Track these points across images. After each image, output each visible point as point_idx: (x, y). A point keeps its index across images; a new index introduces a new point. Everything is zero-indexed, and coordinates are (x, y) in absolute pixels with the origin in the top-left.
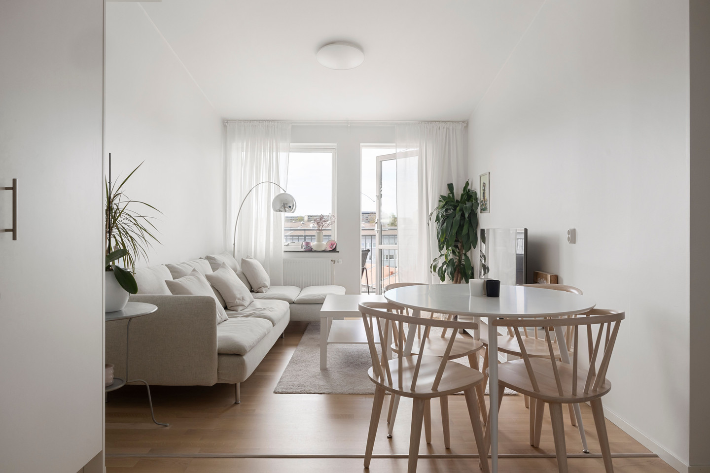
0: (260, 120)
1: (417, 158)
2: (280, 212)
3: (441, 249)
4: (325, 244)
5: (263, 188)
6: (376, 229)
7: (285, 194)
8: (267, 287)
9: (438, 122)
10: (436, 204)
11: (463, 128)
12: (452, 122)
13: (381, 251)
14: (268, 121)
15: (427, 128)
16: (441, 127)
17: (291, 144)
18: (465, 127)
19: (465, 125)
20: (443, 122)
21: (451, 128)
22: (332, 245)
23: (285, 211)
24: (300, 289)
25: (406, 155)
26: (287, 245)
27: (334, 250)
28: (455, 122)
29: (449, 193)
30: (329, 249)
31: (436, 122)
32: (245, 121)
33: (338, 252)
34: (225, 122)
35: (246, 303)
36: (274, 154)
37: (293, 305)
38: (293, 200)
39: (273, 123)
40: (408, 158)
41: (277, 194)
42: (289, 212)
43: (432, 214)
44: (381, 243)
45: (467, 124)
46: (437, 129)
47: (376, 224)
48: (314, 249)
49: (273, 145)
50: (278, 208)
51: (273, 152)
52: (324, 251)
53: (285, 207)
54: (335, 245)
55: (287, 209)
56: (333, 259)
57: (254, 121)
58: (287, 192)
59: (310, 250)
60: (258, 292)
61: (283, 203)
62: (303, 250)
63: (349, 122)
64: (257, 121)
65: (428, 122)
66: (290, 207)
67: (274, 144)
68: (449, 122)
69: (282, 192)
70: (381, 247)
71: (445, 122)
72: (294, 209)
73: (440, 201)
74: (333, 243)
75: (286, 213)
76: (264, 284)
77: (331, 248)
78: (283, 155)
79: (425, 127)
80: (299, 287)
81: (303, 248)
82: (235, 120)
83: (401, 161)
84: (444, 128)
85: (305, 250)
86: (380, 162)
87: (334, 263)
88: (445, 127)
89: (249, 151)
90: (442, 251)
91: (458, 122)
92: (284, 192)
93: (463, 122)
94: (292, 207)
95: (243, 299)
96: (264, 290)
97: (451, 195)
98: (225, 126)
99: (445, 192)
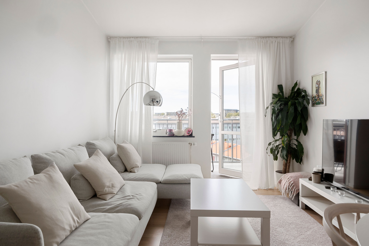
0: (135, 37)
1: (254, 66)
2: (150, 106)
3: (274, 135)
4: (183, 131)
5: (137, 87)
6: (219, 120)
7: (153, 91)
8: (138, 167)
9: (271, 37)
10: (270, 100)
11: (290, 41)
12: (282, 37)
13: (223, 135)
14: (141, 37)
15: (262, 42)
16: (273, 41)
17: (158, 55)
18: (291, 41)
19: (292, 39)
20: (275, 37)
21: (281, 42)
22: (189, 131)
23: (154, 105)
24: (165, 166)
25: (246, 64)
26: (155, 132)
27: (191, 136)
28: (284, 37)
29: (279, 92)
30: (186, 134)
31: (269, 37)
32: (124, 38)
33: (194, 137)
34: (109, 39)
35: (115, 190)
36: (146, 63)
37: (160, 185)
38: (160, 96)
39: (145, 39)
40: (247, 67)
41: (148, 91)
42: (156, 106)
43: (267, 108)
44: (223, 130)
45: (294, 39)
46: (270, 43)
47: (220, 116)
48: (176, 134)
49: (144, 55)
50: (148, 102)
51: (144, 62)
52: (183, 136)
53: (153, 102)
54: (191, 132)
55: (155, 103)
56: (191, 143)
57: (131, 37)
58: (155, 90)
59: (172, 135)
60: (131, 172)
61: (152, 99)
62: (167, 135)
63: (202, 38)
64: (133, 37)
65: (263, 37)
66: (157, 102)
67: (146, 55)
68: (279, 37)
69: (151, 90)
70: (223, 132)
71: (276, 37)
72: (160, 103)
73: (273, 98)
74: (190, 130)
75: (154, 106)
76: (136, 164)
77: (188, 134)
78: (152, 64)
79: (261, 41)
80: (164, 165)
81: (167, 134)
82: (116, 37)
83: (242, 69)
84: (275, 42)
85: (169, 135)
86: (222, 70)
87: (191, 145)
88: (277, 41)
89: (127, 61)
90: (275, 137)
91: (287, 37)
92: (153, 90)
93: (291, 37)
94: (159, 102)
95: (113, 186)
96: (136, 170)
97: (281, 94)
98: (109, 42)
99: (276, 91)
